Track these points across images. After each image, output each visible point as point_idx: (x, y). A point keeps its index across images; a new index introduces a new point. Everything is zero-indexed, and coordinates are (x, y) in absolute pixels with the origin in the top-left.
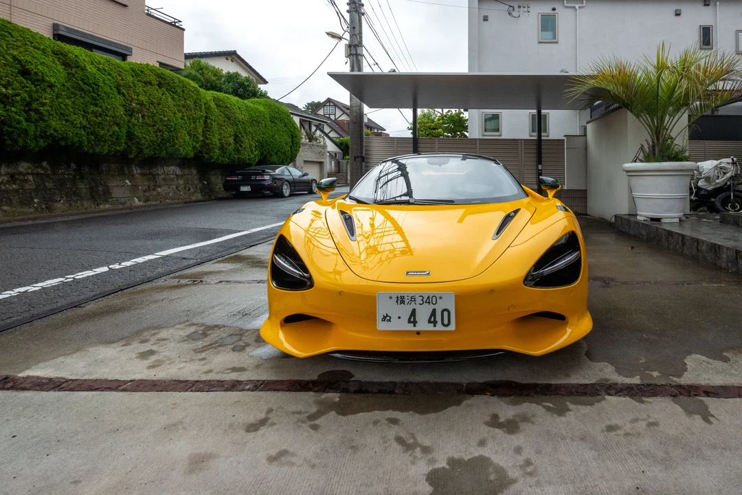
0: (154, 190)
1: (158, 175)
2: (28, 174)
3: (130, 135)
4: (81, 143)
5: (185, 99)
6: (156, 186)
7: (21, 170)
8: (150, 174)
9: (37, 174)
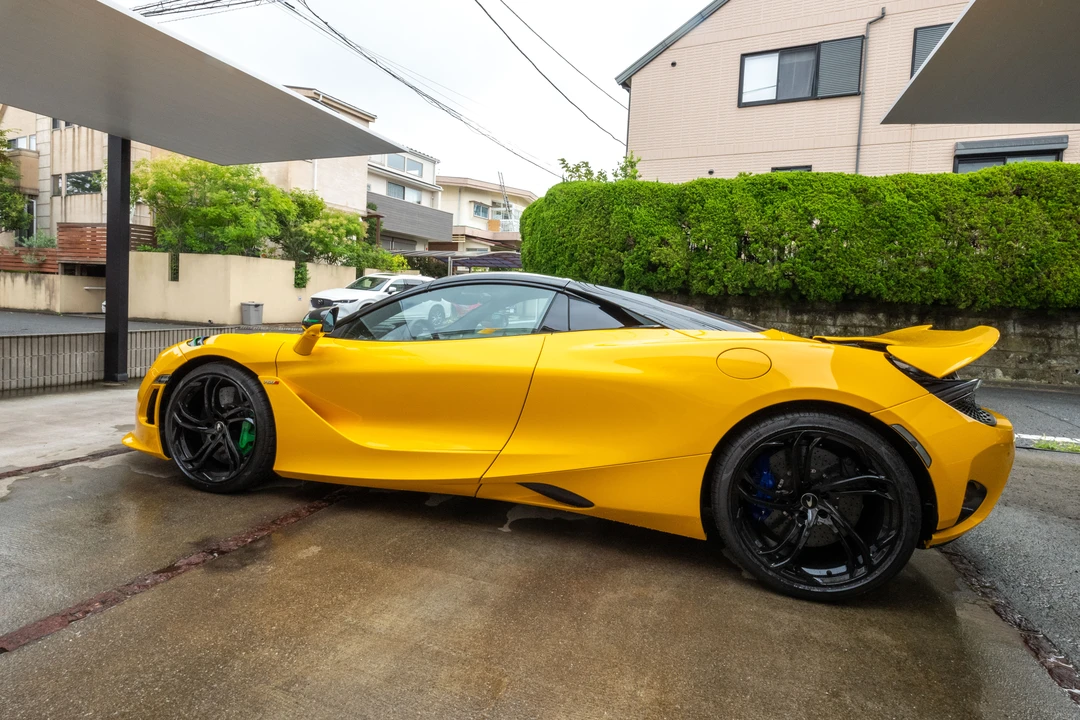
0: (1041, 361)
1: (1060, 338)
2: (861, 326)
3: (954, 276)
4: (879, 290)
5: (1075, 204)
6: (1048, 356)
7: (856, 321)
8: (1040, 335)
9: (871, 327)
